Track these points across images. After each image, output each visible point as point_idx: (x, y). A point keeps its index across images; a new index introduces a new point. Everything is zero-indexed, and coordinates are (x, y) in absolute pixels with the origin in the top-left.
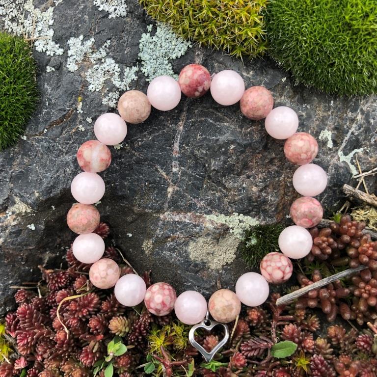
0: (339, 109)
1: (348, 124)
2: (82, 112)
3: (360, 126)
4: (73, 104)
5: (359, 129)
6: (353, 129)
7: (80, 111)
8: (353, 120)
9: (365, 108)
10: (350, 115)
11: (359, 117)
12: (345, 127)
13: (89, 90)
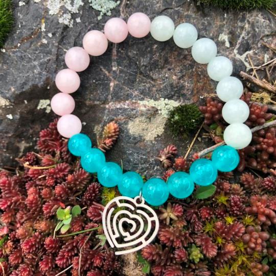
0: (231, 19)
1: (239, 31)
2: (45, 30)
3: (248, 33)
4: (38, 24)
5: (248, 35)
6: (243, 35)
7: (43, 29)
8: (242, 28)
9: (250, 20)
10: (240, 24)
11: (247, 26)
12: (237, 33)
13: (50, 14)
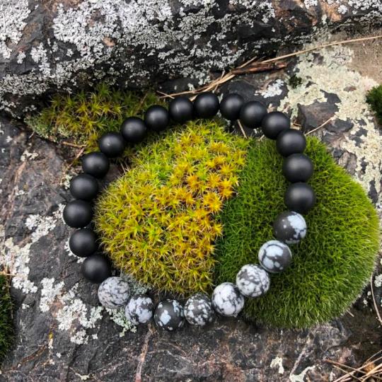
0: (289, 337)
1: (298, 349)
4: (45, 341)
5: (310, 351)
6: (303, 353)
7: (51, 347)
8: (302, 346)
9: (314, 333)
10: (299, 340)
11: (309, 341)
12: (296, 351)
13: (59, 328)
